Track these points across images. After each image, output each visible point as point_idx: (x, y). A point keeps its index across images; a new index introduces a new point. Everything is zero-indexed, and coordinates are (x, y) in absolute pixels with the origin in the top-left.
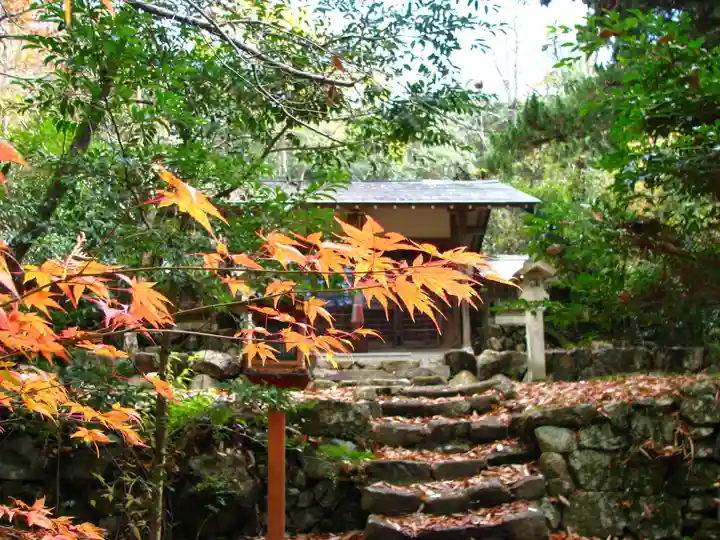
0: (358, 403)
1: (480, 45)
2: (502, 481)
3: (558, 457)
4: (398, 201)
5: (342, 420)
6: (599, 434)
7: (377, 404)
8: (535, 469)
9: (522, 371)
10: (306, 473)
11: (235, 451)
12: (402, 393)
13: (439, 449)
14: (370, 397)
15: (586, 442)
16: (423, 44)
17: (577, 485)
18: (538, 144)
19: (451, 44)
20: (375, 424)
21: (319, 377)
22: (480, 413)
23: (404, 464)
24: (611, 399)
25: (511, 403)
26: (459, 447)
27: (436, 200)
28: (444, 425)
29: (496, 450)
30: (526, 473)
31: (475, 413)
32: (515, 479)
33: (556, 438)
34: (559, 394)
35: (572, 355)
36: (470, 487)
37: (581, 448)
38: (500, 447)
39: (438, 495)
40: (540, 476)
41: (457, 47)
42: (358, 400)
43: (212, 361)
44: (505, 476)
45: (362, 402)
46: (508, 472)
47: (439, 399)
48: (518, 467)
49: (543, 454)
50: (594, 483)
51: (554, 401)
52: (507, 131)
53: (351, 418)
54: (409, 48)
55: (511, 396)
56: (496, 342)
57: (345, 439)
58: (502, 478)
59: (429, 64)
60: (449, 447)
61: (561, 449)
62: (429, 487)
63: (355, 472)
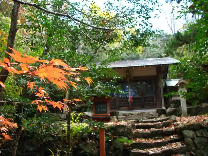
0: (128, 125)
1: (157, 16)
2: (173, 148)
3: (190, 139)
4: (140, 65)
5: (123, 130)
6: (203, 132)
7: (134, 125)
8: (183, 143)
9: (180, 113)
10: (113, 147)
11: (93, 141)
12: (142, 122)
13: (154, 138)
14: (132, 123)
15: (199, 135)
16: (140, 17)
17: (197, 148)
18: (181, 45)
19: (148, 16)
20: (134, 131)
21: (120, 118)
22: (166, 127)
23: (142, 143)
24: (206, 121)
25: (175, 123)
26: (160, 137)
27: (151, 64)
28: (154, 131)
29: (171, 138)
30: (180, 145)
31: (164, 127)
32: (177, 147)
33: (189, 133)
34: (190, 120)
35: (196, 108)
36: (163, 150)
37: (197, 137)
38: (172, 137)
39: (153, 152)
40: (185, 146)
41: (150, 17)
42: (128, 124)
43: (88, 115)
44: (174, 146)
45: (129, 125)
46: (175, 145)
47: (153, 123)
48: (178, 143)
49: (185, 139)
50: (202, 147)
51: (188, 122)
52: (171, 42)
53: (126, 130)
54: (135, 19)
55: (175, 121)
56: (172, 105)
57: (125, 136)
58: (173, 146)
59: (142, 23)
60: (156, 138)
61: (191, 137)
62: (150, 150)
63: (128, 146)
